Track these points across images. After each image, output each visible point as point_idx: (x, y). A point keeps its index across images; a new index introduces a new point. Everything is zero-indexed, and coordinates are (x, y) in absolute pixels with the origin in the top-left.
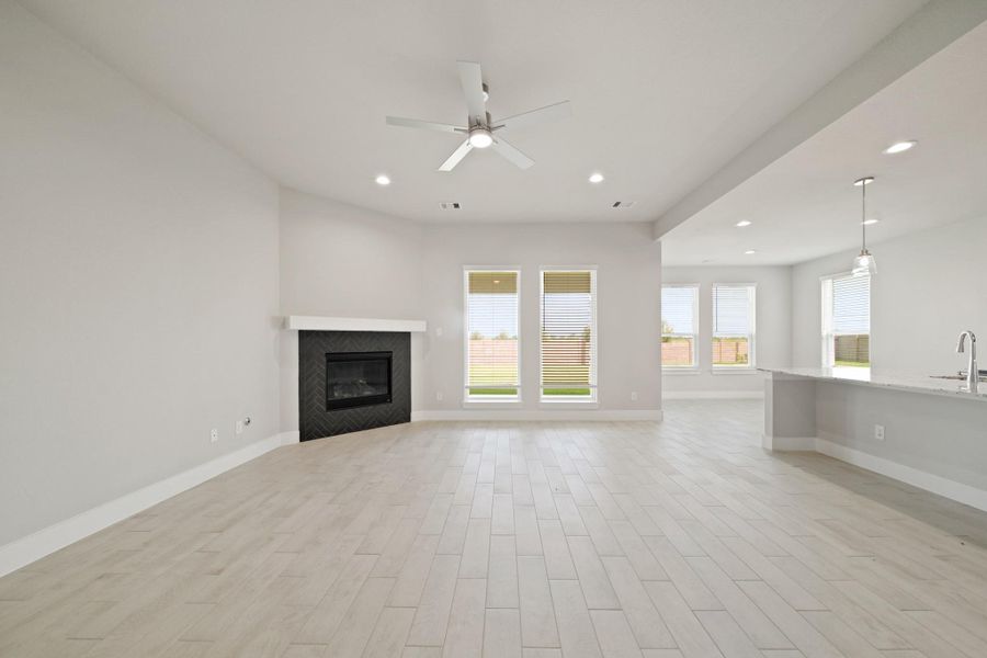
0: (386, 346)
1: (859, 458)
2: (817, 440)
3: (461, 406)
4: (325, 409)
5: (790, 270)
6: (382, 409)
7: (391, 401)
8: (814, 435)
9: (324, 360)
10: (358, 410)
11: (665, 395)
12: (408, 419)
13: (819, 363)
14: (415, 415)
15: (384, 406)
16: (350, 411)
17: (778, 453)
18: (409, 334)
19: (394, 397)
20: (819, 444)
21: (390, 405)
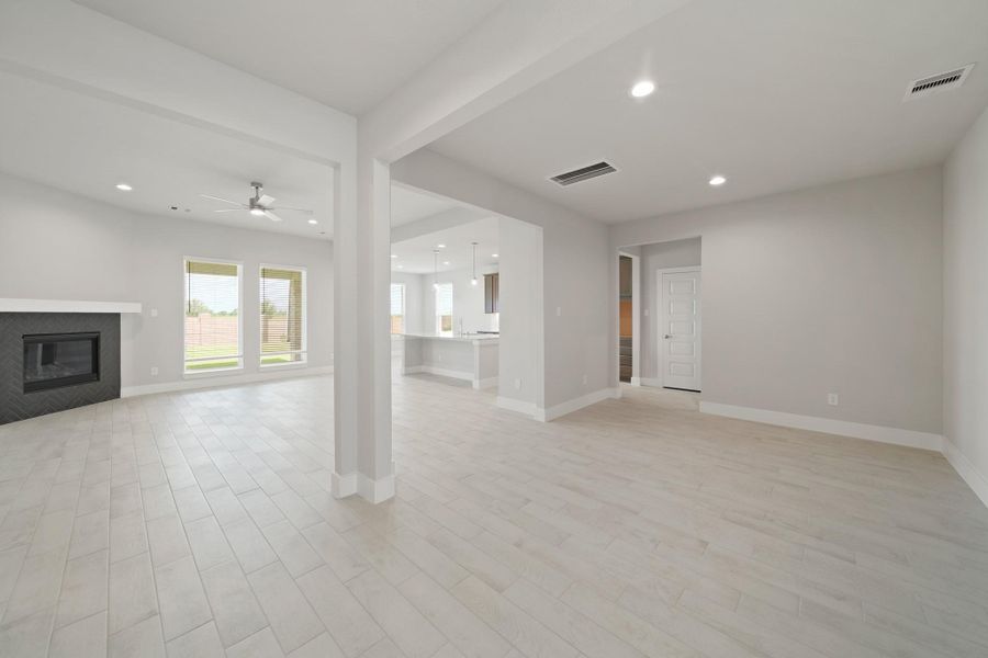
0: (93, 327)
1: (435, 370)
3: (181, 377)
4: (22, 391)
5: (423, 277)
6: (88, 387)
7: (98, 379)
8: (421, 364)
9: (21, 342)
10: (61, 390)
12: (118, 396)
13: (433, 329)
14: (125, 392)
15: (91, 385)
16: (52, 392)
17: (407, 374)
18: (118, 315)
19: (102, 375)
20: (423, 368)
21: (97, 383)
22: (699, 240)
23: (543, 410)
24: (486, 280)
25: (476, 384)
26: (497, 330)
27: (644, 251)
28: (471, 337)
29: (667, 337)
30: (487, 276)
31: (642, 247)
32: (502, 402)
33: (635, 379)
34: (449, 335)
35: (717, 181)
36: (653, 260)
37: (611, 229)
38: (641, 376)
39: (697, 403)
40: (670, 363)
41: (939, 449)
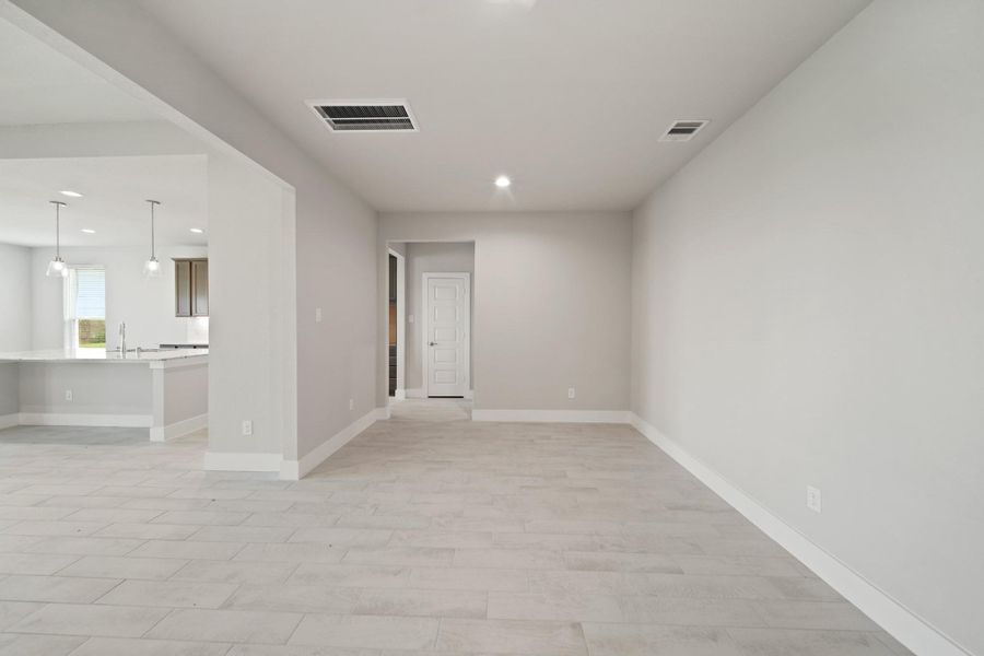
1: (54, 418)
2: (21, 415)
5: (30, 250)
8: (18, 411)
13: (55, 344)
20: (22, 418)
22: (471, 245)
23: (295, 463)
24: (178, 268)
25: (157, 434)
26: (206, 343)
27: (408, 249)
28: (144, 356)
29: (432, 344)
30: (179, 262)
31: (407, 244)
32: (215, 461)
33: (399, 391)
34: (97, 353)
35: (503, 182)
36: (419, 262)
37: (381, 218)
38: (406, 388)
39: (470, 412)
40: (436, 370)
41: (628, 422)
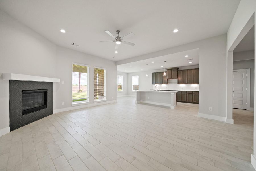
0: (45, 87)
2: (141, 101)
3: (71, 106)
4: (22, 115)
5: (128, 74)
6: (44, 111)
7: (47, 108)
9: (22, 93)
11: (117, 96)
12: (52, 113)
14: (54, 112)
16: (32, 114)
18: (52, 83)
19: (48, 106)
21: (46, 109)
25: (172, 107)
30: (153, 73)
